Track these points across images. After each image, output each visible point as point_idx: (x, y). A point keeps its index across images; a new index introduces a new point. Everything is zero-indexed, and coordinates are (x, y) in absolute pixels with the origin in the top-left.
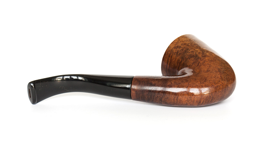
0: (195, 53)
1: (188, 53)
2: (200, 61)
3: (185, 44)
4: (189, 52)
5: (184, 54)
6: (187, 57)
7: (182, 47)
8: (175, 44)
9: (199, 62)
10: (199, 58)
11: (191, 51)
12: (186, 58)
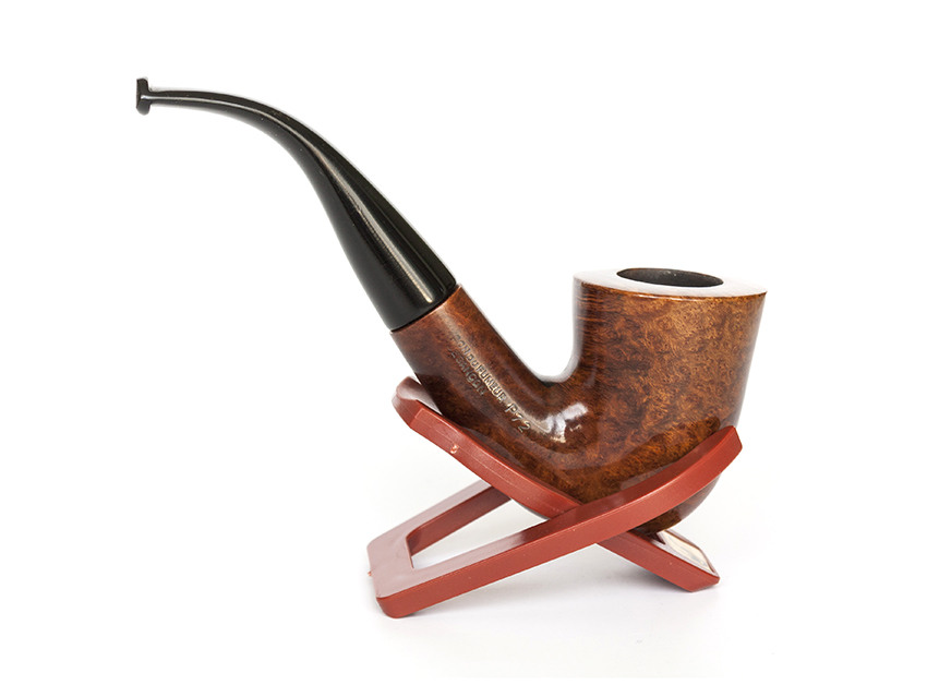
0: (646, 403)
1: (632, 378)
2: (629, 437)
3: (658, 342)
4: (639, 381)
5: (623, 369)
6: (620, 386)
7: (642, 340)
8: (639, 309)
9: (623, 439)
10: (637, 425)
11: (646, 381)
12: (616, 381)
